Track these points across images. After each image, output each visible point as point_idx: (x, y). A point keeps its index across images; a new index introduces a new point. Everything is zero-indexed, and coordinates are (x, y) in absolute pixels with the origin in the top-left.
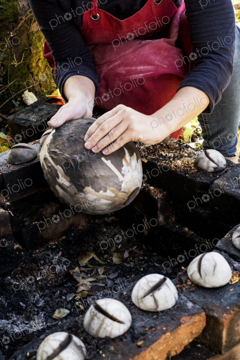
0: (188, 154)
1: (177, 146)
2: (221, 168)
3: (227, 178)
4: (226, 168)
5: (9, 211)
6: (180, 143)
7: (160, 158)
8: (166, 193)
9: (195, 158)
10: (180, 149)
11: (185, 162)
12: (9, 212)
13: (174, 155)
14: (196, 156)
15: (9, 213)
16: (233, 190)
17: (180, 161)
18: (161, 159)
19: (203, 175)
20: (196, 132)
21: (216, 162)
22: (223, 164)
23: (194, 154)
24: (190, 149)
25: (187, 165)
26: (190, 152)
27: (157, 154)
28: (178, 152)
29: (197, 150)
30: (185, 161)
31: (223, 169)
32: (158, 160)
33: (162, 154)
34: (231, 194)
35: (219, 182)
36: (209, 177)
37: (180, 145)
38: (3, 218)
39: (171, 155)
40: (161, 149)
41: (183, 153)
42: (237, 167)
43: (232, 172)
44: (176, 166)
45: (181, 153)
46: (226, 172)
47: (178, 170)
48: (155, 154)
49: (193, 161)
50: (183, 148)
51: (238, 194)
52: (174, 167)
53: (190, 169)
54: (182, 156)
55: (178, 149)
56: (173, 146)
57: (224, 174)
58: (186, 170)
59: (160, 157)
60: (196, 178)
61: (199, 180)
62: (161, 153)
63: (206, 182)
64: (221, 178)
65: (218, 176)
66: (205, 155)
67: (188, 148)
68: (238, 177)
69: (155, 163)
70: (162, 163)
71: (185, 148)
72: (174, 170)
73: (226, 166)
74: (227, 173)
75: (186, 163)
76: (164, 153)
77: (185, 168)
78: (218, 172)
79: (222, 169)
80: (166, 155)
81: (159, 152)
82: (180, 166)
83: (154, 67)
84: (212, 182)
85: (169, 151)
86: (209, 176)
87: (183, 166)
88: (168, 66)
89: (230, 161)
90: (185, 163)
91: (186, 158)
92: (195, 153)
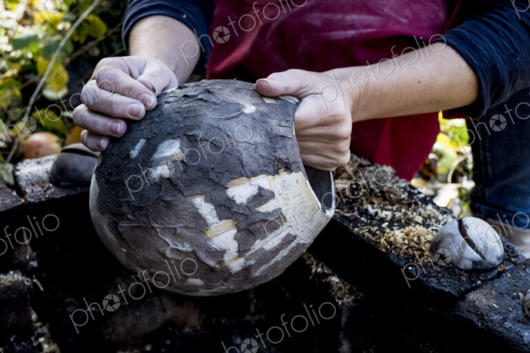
0: (423, 217)
1: (405, 196)
2: (490, 264)
3: (499, 291)
4: (500, 265)
5: (35, 281)
6: (412, 191)
7: (362, 219)
8: (362, 297)
9: (437, 231)
10: (409, 205)
11: (414, 236)
12: (33, 282)
13: (394, 216)
14: (440, 226)
15: (35, 284)
16: (508, 324)
17: (402, 234)
18: (363, 222)
19: (446, 275)
20: (463, 164)
21: (479, 250)
22: (495, 254)
23: (438, 221)
24: (430, 207)
25: (417, 243)
26: (429, 216)
27: (356, 208)
28: (403, 210)
29: (445, 213)
30: (412, 234)
31: (495, 268)
32: (356, 221)
33: (367, 210)
34: (500, 335)
35: (480, 298)
36: (459, 281)
37: (411, 195)
38: (15, 293)
39: (386, 214)
40: (368, 198)
41: (412, 214)
42: (525, 268)
43: (513, 277)
44: (390, 243)
45: (409, 213)
46: (500, 275)
47: (393, 252)
48: (353, 207)
49: (430, 237)
50: (416, 204)
51: (517, 337)
52: (386, 244)
53: (421, 254)
54: (409, 222)
55: (404, 204)
56: (395, 195)
57: (493, 279)
58: (410, 255)
59: (361, 216)
60: (430, 279)
61: (434, 285)
62: (365, 207)
63: (449, 292)
64: (484, 289)
65: (479, 282)
66: (458, 229)
67: (427, 204)
68: (525, 294)
69: (347, 228)
70: (362, 229)
71: (420, 203)
72: (384, 250)
73: (501, 261)
74: (500, 280)
75: (415, 239)
76: (373, 208)
77: (410, 250)
78: (481, 272)
79: (491, 267)
80: (376, 213)
81: (362, 204)
82: (399, 245)
83: (382, 18)
84: (463, 295)
85: (385, 205)
86: (459, 278)
87: (405, 244)
88: (410, 21)
89: (513, 248)
90: (413, 241)
91: (417, 226)
92: (441, 217)
